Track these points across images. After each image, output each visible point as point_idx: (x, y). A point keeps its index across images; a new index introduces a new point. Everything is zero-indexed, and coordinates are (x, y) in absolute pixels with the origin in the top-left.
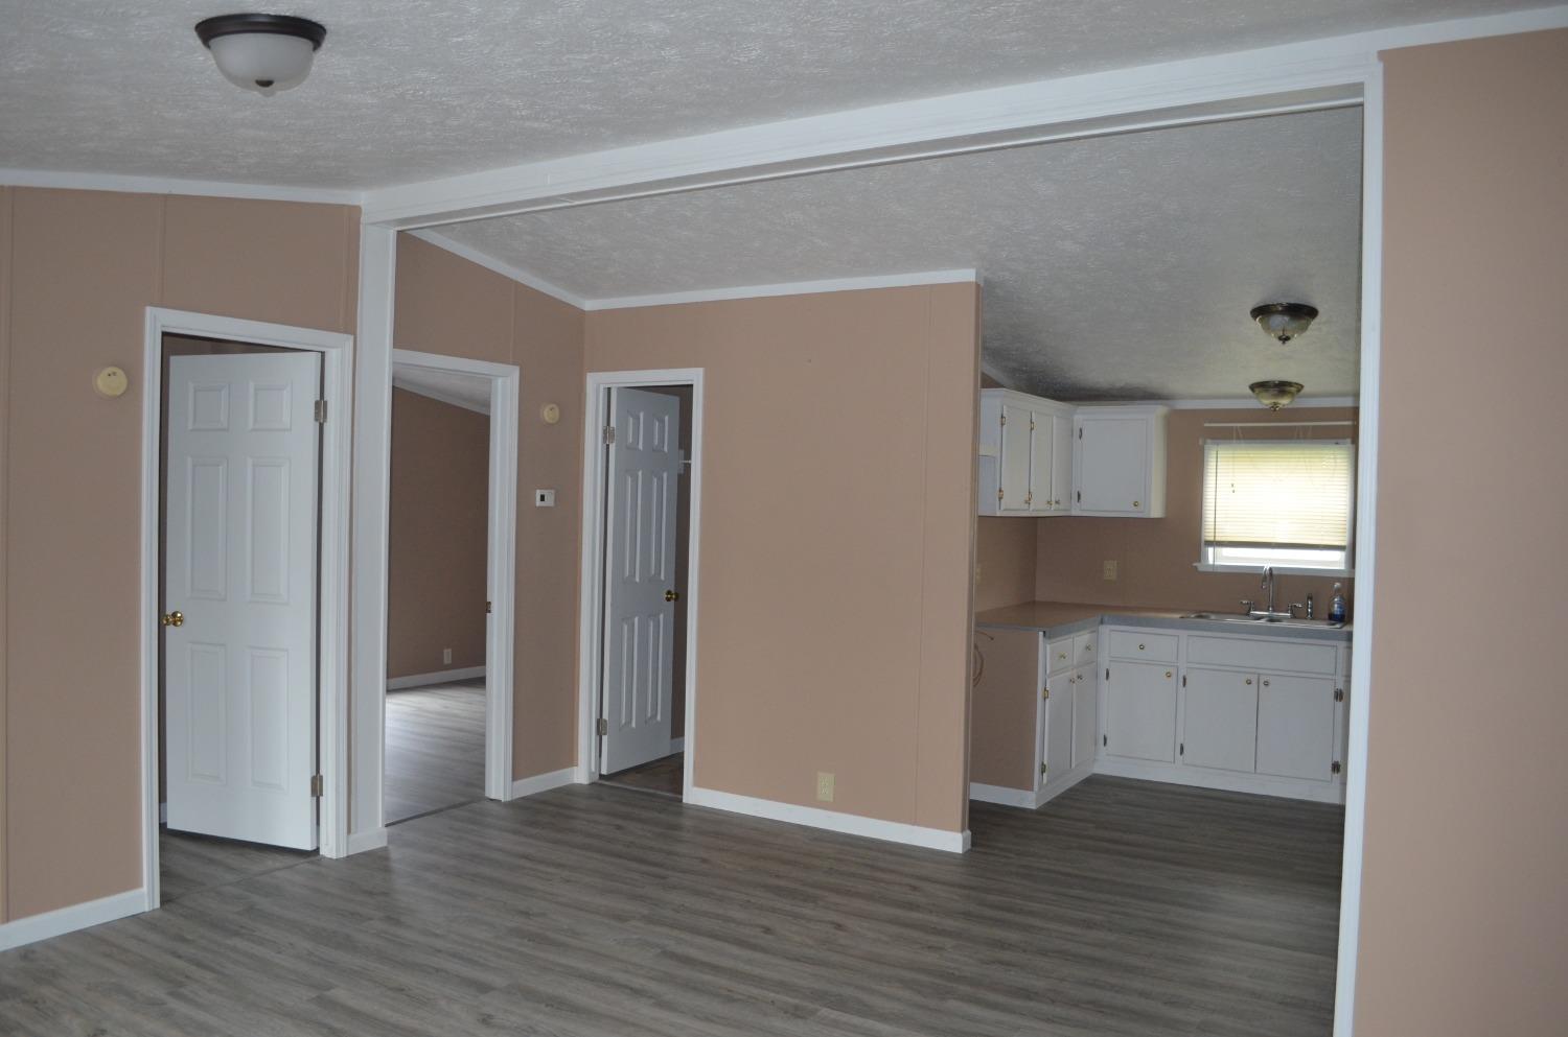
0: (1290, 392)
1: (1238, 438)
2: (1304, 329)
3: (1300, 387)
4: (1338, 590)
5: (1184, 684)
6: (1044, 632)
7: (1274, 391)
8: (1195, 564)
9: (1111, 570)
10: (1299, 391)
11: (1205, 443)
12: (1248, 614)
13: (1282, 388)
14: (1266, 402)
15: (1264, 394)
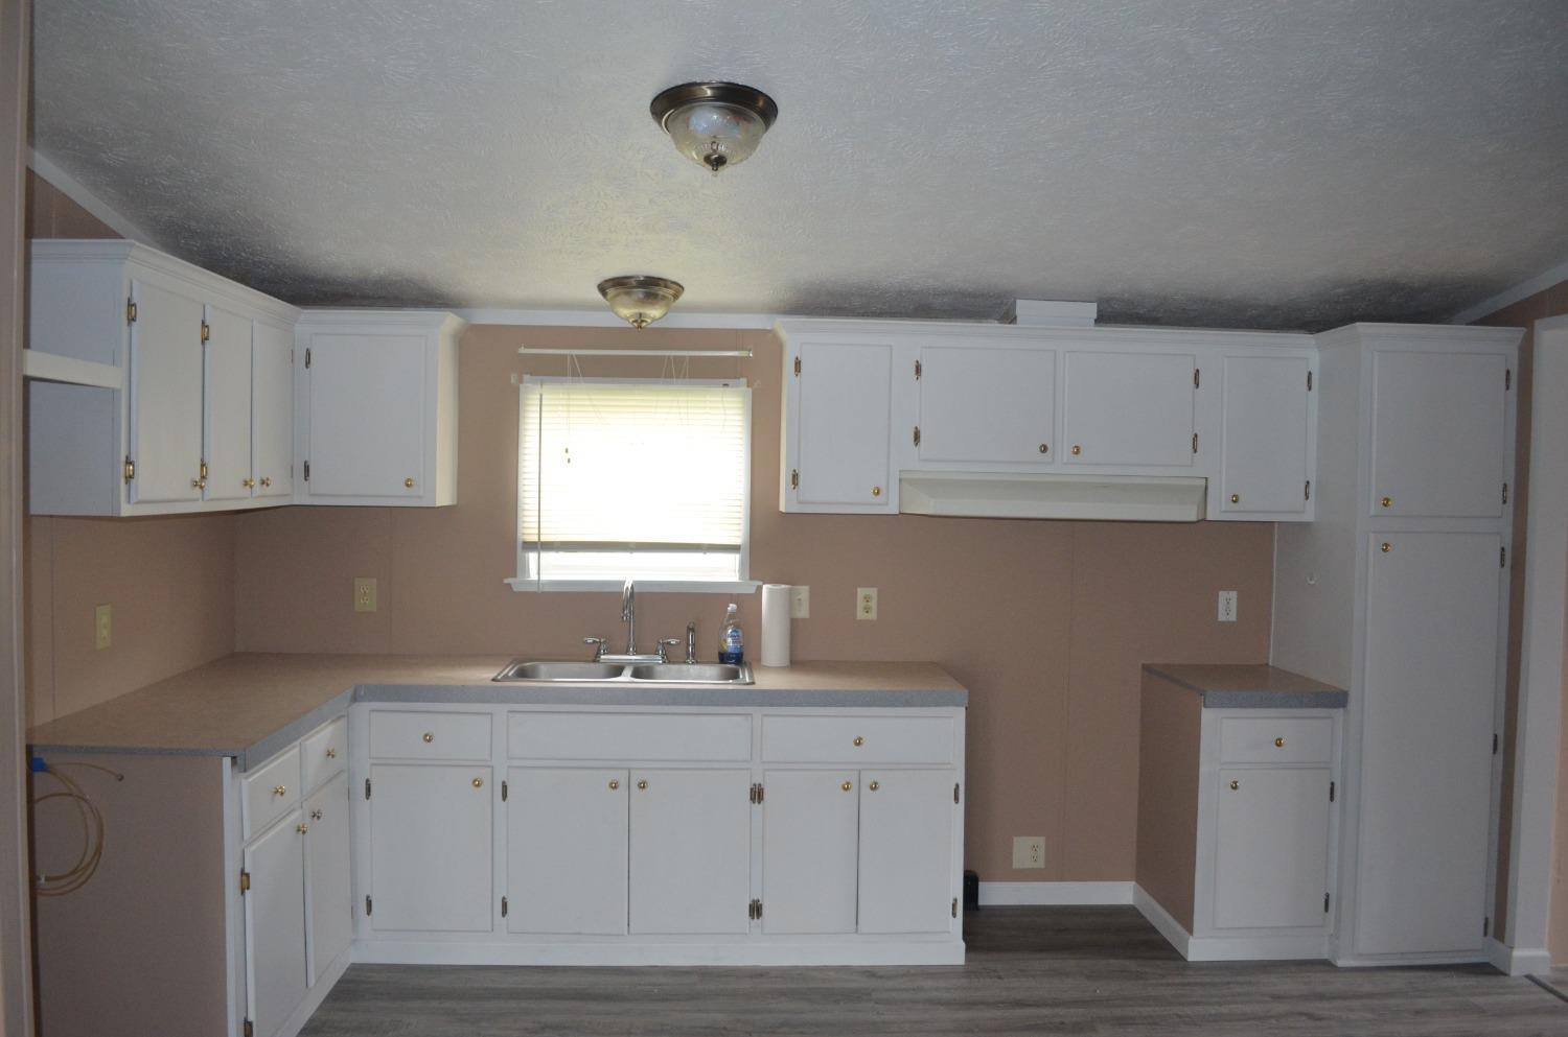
0: (664, 297)
1: (575, 374)
2: (752, 143)
3: (678, 289)
4: (733, 615)
5: (505, 796)
6: (234, 758)
7: (639, 293)
8: (506, 581)
9: (367, 596)
10: (676, 296)
11: (521, 381)
12: (596, 660)
13: (651, 287)
14: (625, 312)
15: (624, 298)
